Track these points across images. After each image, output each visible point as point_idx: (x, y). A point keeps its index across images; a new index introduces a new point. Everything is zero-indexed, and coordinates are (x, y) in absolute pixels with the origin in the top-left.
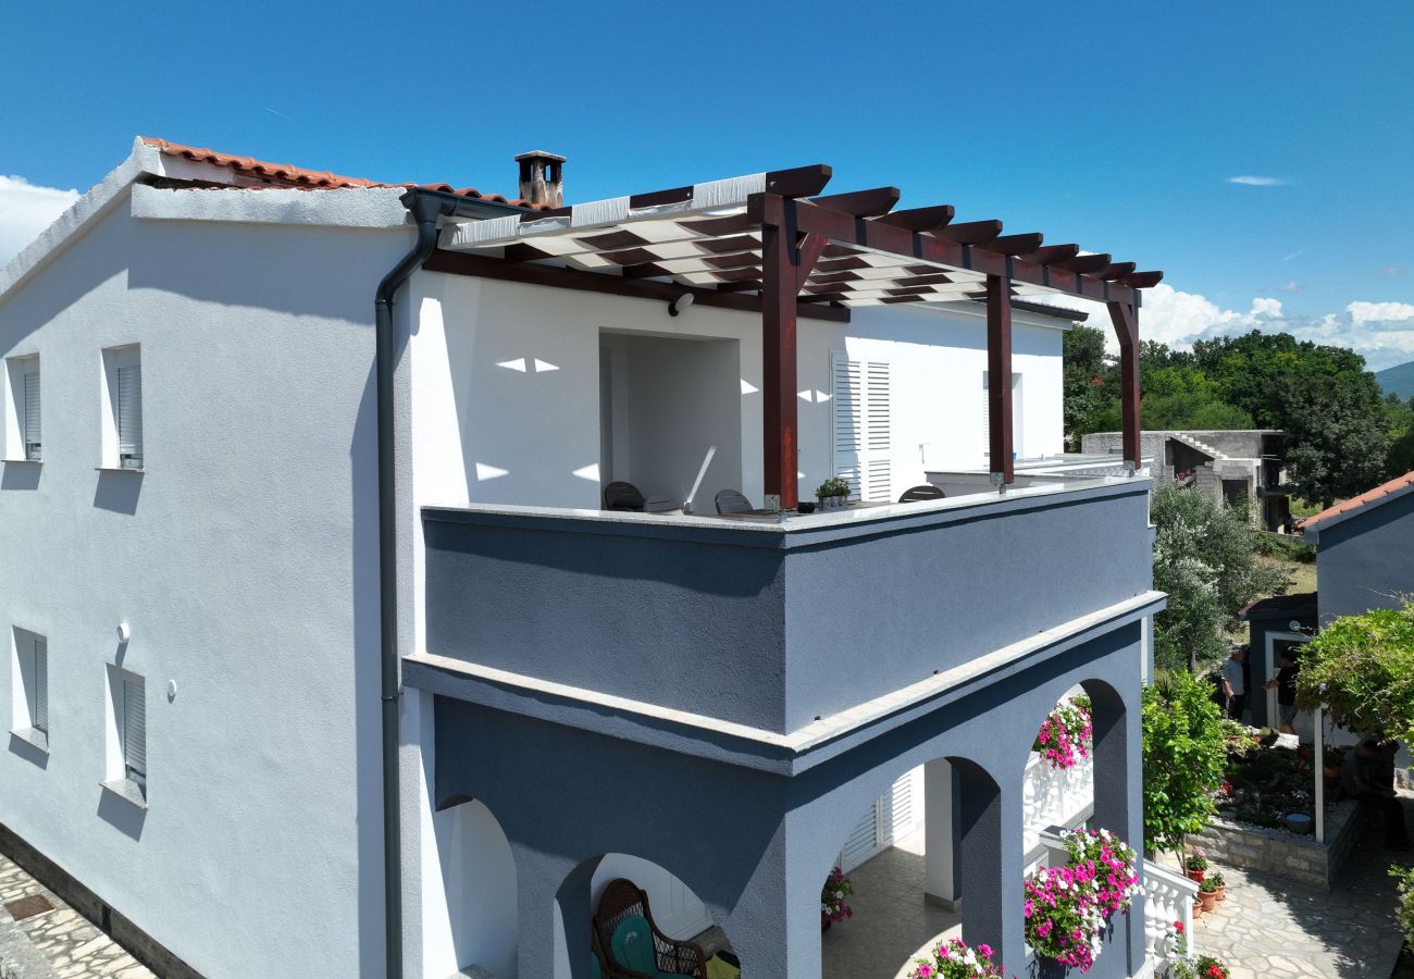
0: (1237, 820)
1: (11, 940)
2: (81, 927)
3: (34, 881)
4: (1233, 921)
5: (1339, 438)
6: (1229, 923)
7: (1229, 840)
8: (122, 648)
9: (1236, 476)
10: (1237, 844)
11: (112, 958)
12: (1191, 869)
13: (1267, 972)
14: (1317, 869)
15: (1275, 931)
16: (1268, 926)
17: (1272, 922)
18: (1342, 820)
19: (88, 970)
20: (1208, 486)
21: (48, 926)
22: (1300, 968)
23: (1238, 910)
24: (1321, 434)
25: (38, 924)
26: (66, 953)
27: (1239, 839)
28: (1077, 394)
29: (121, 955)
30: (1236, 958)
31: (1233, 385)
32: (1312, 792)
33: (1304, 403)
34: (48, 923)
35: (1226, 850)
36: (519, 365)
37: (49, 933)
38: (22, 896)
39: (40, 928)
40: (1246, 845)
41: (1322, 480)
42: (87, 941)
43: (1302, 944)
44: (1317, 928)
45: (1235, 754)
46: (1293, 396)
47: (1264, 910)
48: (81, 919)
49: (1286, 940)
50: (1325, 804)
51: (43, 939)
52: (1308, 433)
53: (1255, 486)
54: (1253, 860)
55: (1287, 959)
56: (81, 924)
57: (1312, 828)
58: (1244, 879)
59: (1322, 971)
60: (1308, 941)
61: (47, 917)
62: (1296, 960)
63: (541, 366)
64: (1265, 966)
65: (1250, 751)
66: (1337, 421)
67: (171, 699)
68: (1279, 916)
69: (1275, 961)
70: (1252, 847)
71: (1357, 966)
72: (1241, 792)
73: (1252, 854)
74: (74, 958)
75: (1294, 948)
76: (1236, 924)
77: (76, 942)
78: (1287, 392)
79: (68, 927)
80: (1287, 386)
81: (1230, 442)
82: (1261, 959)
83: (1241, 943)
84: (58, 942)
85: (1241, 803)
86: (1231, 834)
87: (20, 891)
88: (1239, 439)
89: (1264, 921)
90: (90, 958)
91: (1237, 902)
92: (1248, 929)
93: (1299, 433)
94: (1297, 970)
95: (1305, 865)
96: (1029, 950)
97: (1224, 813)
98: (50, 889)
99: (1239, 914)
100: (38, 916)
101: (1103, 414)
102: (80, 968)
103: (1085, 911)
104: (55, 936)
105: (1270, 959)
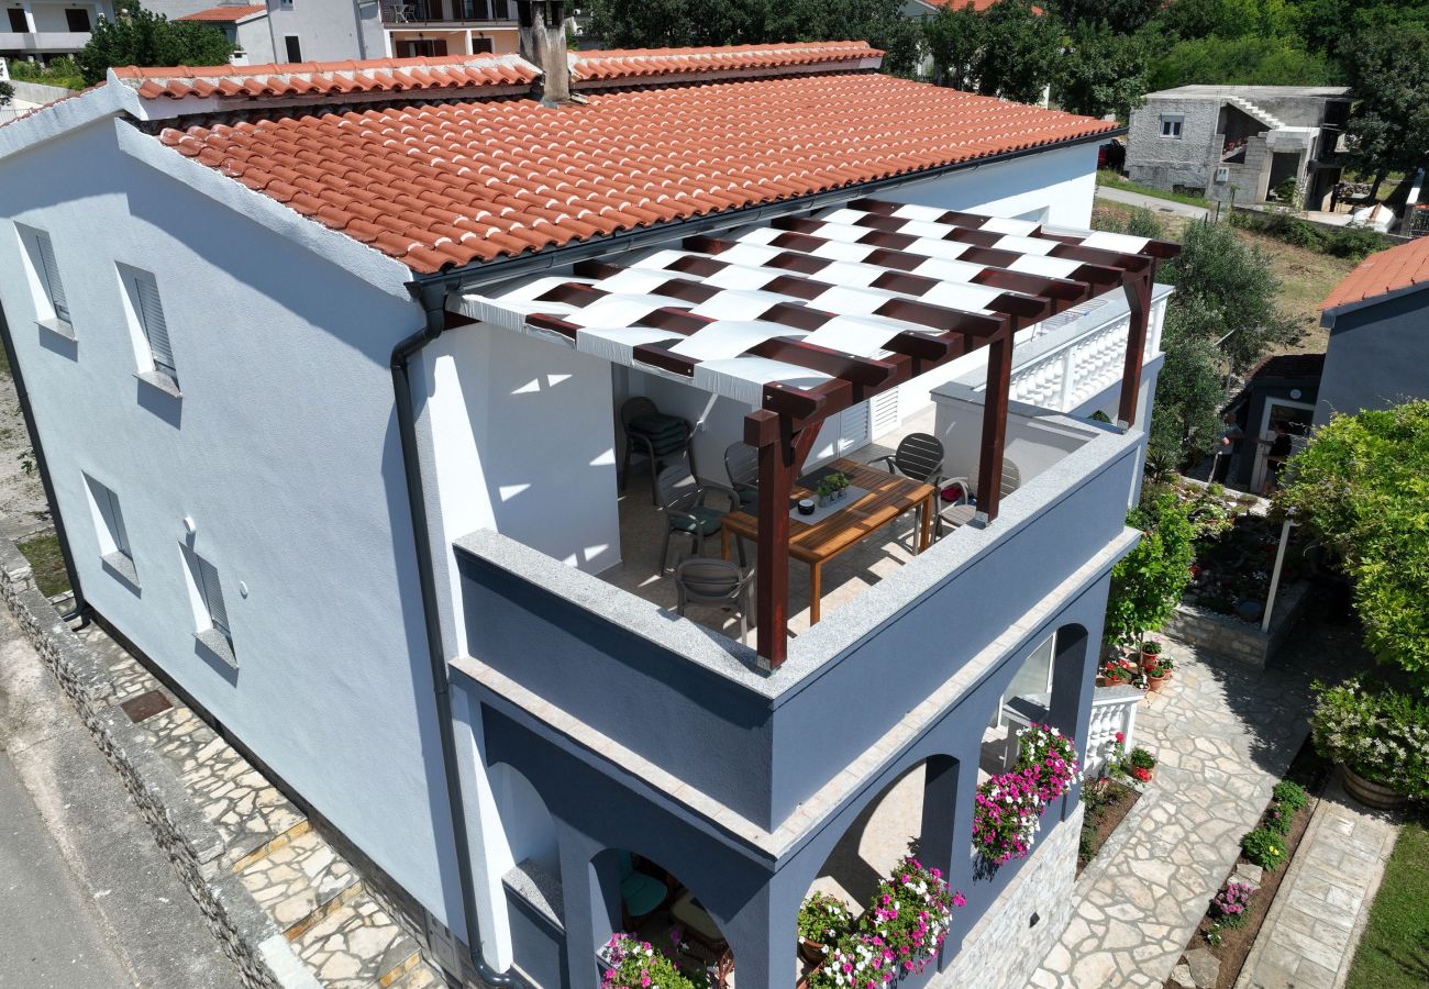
0: (1196, 604)
1: (148, 761)
2: (199, 728)
3: (149, 675)
4: (1173, 701)
5: (1412, 106)
6: (1169, 704)
7: (1186, 622)
8: (191, 538)
9: (1289, 148)
10: (1192, 627)
11: (231, 763)
12: (1148, 652)
13: (1190, 754)
14: (1257, 653)
15: (1207, 712)
16: (1203, 707)
17: (1207, 703)
18: (1290, 605)
19: (213, 775)
20: (1257, 158)
21: (172, 726)
22: (1219, 750)
23: (1180, 690)
24: (1391, 102)
25: (163, 722)
26: (192, 755)
27: (1195, 623)
28: (1131, 74)
29: (237, 760)
30: (1168, 739)
31: (1314, 11)
32: (1270, 573)
33: (1382, 66)
34: (171, 722)
35: (1182, 630)
36: (533, 386)
37: (174, 733)
38: (142, 692)
39: (165, 728)
40: (1199, 627)
41: (1382, 154)
42: (207, 744)
43: (1226, 725)
44: (1244, 709)
45: (1209, 537)
46: (1372, 58)
47: (1203, 690)
48: (196, 719)
49: (1215, 722)
50: (1280, 587)
51: (171, 740)
52: (1379, 100)
53: (1307, 159)
54: (1203, 640)
55: (1211, 742)
56: (198, 724)
57: (1260, 618)
58: (1193, 657)
59: (1236, 752)
60: (1233, 722)
61: (169, 716)
62: (1218, 742)
63: (554, 380)
64: (1190, 749)
65: (1225, 533)
66: (1413, 86)
67: (245, 597)
68: (1214, 696)
69: (1201, 743)
70: (1205, 631)
71: (1268, 749)
72: (1206, 573)
73: (1204, 636)
74: (200, 761)
75: (1219, 730)
76: (1175, 705)
77: (198, 744)
78: (1365, 53)
79: (188, 728)
80: (1367, 44)
81: (1291, 108)
82: (1188, 741)
83: (1175, 725)
84: (183, 744)
85: (1205, 585)
86: (1189, 619)
87: (139, 686)
88: (1302, 105)
89: (1200, 701)
90: (212, 762)
91: (1181, 682)
92: (1184, 709)
93: (1370, 100)
94: (1216, 753)
95: (1247, 649)
96: (974, 851)
97: (1187, 596)
98: (164, 683)
99: (1180, 694)
100: (160, 714)
101: (1162, 63)
102: (206, 772)
103: (1024, 820)
104: (180, 736)
105: (1197, 741)
